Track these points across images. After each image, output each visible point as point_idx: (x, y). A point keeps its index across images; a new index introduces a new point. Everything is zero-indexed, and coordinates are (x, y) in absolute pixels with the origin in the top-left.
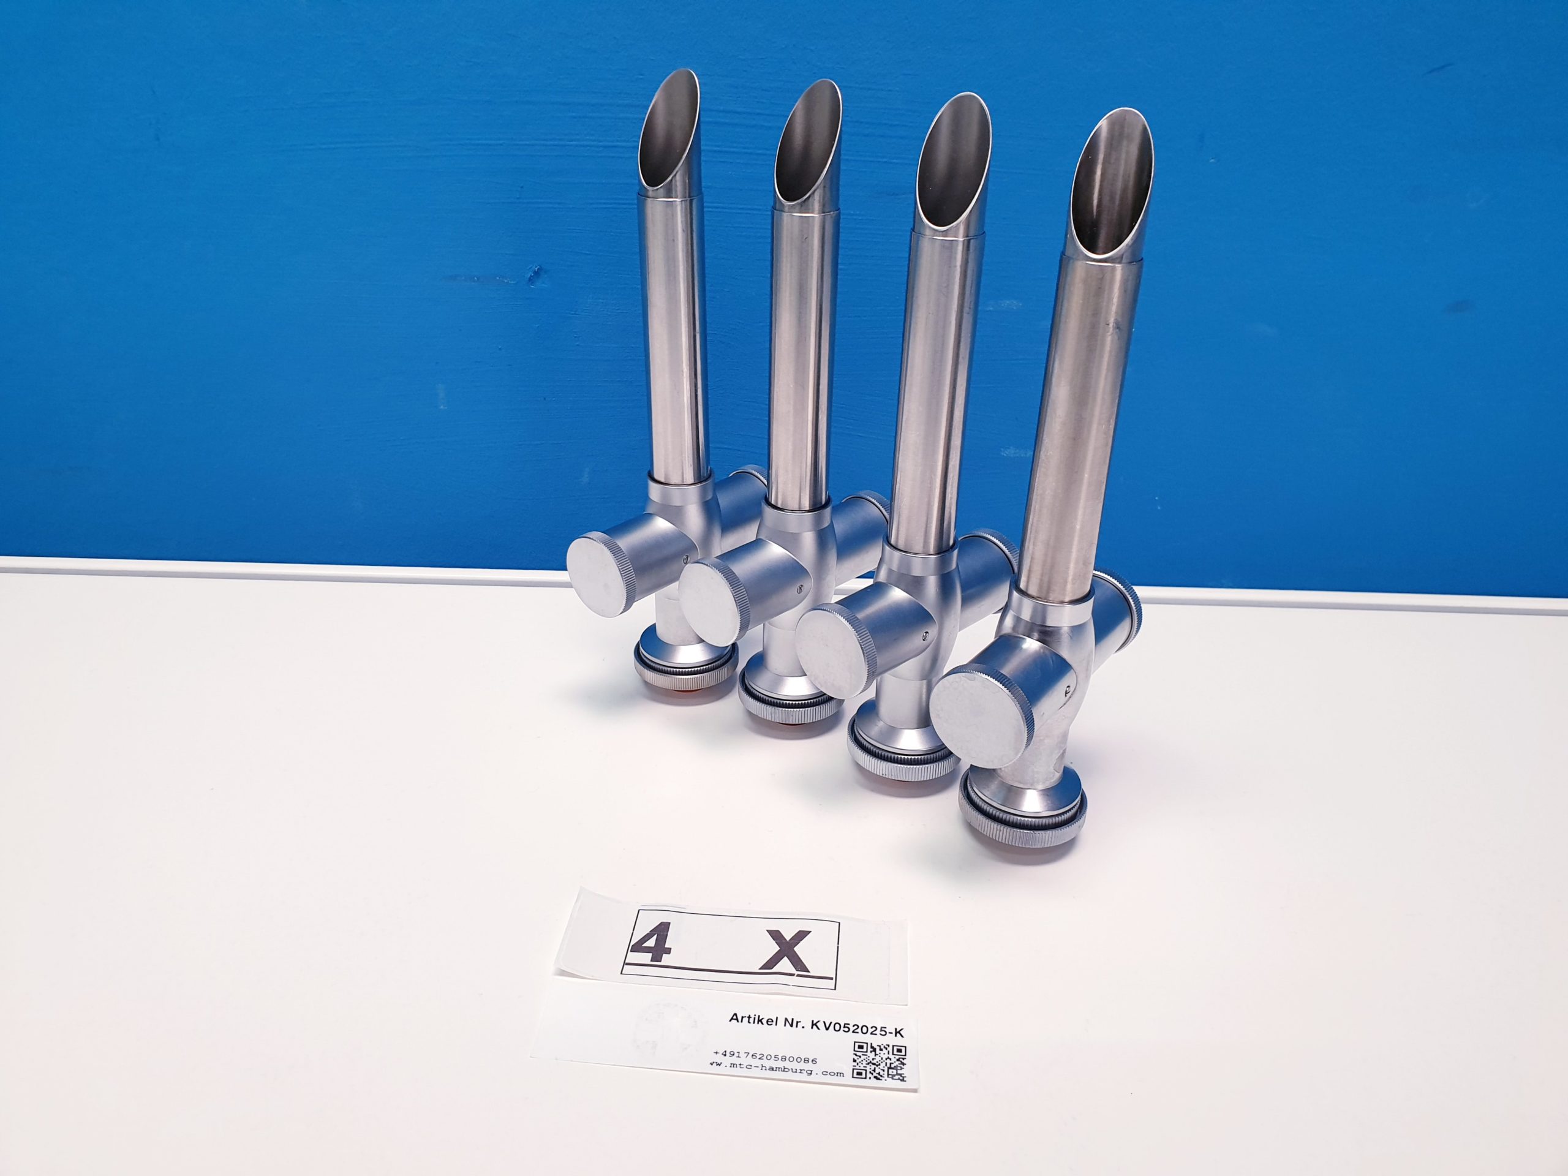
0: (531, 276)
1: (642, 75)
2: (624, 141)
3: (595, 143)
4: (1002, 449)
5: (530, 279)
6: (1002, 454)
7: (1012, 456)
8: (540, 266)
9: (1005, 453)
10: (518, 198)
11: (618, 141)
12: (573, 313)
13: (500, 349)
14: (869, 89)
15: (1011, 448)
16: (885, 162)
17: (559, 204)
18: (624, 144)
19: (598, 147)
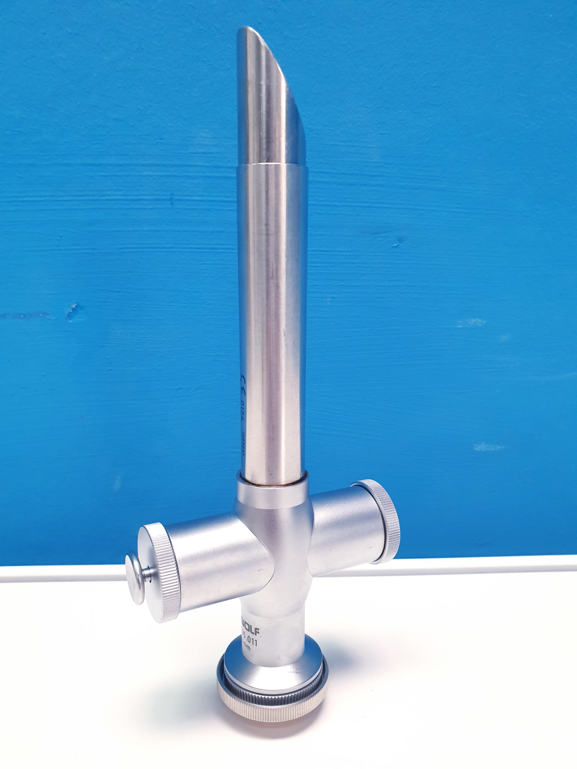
0: (70, 312)
1: (161, 139)
2: (148, 195)
3: (123, 197)
4: (475, 445)
5: (69, 315)
6: (476, 449)
7: (483, 450)
8: (77, 303)
9: (478, 448)
10: (58, 246)
11: (143, 195)
12: (106, 342)
13: (43, 376)
14: (353, 146)
15: (483, 443)
16: (368, 207)
17: (93, 249)
18: (148, 197)
19: (126, 200)
